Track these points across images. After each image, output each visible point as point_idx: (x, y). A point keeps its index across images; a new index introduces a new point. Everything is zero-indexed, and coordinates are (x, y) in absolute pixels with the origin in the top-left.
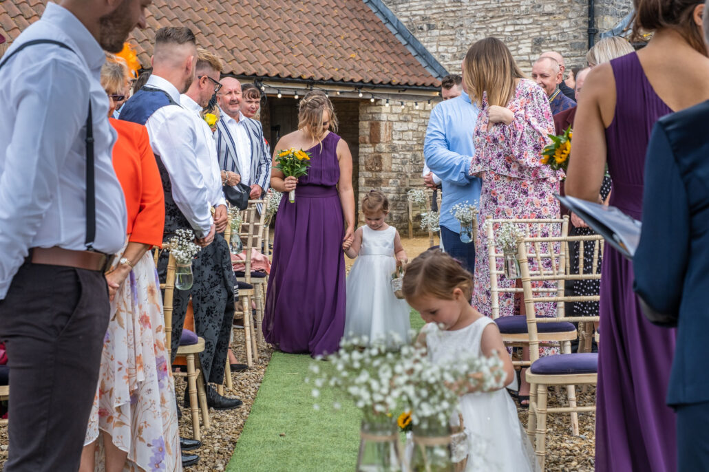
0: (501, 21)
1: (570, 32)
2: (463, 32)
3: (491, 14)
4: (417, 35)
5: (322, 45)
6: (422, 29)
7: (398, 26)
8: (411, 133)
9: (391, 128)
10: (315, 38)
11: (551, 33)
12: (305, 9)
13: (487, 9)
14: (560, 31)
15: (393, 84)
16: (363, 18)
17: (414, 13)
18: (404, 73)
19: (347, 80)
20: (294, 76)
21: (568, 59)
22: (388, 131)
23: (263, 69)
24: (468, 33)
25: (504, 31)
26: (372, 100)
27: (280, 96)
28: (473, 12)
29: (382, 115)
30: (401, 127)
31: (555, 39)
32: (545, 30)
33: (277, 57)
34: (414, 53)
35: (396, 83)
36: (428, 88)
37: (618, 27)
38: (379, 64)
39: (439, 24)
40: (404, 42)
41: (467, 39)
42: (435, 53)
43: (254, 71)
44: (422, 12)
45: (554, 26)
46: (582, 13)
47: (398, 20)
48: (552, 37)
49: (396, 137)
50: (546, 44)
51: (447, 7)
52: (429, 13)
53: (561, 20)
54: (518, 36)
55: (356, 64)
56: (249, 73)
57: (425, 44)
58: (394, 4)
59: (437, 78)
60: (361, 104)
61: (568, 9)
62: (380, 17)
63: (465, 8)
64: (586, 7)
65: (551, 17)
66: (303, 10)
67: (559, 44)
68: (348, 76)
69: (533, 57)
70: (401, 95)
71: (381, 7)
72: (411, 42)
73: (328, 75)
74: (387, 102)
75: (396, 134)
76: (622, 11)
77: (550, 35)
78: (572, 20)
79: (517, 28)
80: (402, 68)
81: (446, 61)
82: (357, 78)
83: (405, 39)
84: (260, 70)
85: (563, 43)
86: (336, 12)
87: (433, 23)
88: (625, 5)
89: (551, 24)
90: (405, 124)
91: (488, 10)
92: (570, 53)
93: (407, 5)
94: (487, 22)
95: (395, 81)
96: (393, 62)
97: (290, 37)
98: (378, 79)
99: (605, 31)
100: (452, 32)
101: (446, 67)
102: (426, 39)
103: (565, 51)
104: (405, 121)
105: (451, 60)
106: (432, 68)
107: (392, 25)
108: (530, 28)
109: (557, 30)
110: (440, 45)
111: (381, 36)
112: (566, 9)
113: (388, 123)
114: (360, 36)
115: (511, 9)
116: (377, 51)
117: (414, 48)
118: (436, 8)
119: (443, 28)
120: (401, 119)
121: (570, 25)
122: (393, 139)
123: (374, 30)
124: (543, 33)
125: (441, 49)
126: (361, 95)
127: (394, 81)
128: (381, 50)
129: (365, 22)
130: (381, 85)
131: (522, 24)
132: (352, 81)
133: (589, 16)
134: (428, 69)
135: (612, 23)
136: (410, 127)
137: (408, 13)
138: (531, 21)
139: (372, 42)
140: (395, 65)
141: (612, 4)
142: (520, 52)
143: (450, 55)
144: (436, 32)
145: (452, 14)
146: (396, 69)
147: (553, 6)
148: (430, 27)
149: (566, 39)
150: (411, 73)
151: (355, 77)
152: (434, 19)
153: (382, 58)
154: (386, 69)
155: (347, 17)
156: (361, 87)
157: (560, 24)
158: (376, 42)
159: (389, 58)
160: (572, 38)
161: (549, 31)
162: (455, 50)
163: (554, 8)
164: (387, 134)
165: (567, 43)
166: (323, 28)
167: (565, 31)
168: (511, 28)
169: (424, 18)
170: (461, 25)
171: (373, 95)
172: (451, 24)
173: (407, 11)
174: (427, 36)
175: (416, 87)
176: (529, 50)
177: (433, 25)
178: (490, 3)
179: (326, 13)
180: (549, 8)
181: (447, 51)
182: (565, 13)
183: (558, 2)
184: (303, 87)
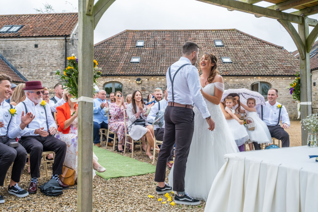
0: (42, 67)
2: (31, 69)
3: (39, 66)
4: (17, 69)
6: (19, 68)
17: (17, 63)
28: (34, 65)
34: (17, 74)
39: (24, 67)
40: (14, 71)
41: (32, 71)
44: (19, 64)
46: (63, 67)
47: (12, 65)
50: (54, 74)
52: (21, 64)
53: (58, 68)
54: (46, 71)
57: (20, 72)
62: (6, 64)
65: (55, 68)
69: (50, 77)
71: (7, 61)
72: (15, 71)
79: (46, 69)
83: (14, 70)
87: (22, 66)
91: (38, 65)
93: (14, 61)
100: (28, 69)
101: (26, 78)
102: (20, 70)
105: (27, 76)
106: (22, 78)
107: (10, 66)
108: (49, 70)
111: (8, 69)
114: (3, 68)
115: (44, 65)
117: (16, 72)
119: (26, 68)
123: (6, 67)
124: (53, 71)
125: (24, 73)
128: (9, 72)
129: (3, 65)
134: (21, 78)
137: (15, 64)
138: (50, 68)
139: (6, 70)
142: (47, 75)
144: (23, 69)
145: (27, 65)
148: (21, 67)
150: (18, 79)
162: (28, 74)
168: (44, 69)
169: (19, 65)
170: (30, 68)
172: (28, 67)
176: (49, 75)
180: (54, 65)
181: (26, 74)
182: (59, 67)
183: (57, 64)
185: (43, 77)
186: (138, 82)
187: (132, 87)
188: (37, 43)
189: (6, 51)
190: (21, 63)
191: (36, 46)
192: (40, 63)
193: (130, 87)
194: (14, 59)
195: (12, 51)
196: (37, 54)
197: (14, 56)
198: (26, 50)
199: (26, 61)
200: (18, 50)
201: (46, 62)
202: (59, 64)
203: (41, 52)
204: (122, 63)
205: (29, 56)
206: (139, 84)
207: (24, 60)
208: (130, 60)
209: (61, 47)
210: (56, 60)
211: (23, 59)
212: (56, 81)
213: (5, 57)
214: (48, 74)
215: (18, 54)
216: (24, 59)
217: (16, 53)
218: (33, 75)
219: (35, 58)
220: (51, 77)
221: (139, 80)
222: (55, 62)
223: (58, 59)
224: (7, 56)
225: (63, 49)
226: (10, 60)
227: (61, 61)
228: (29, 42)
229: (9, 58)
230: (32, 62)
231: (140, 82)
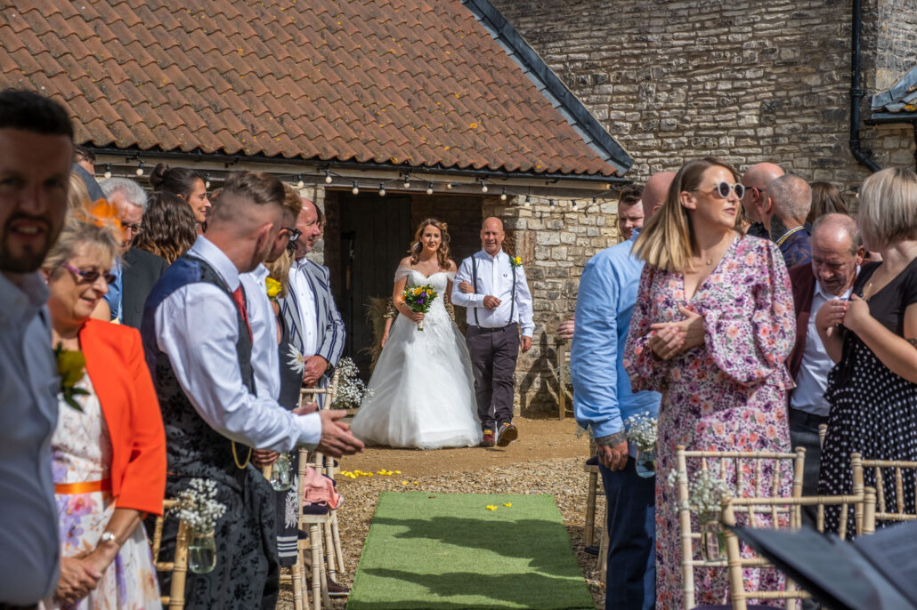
0: (712, 73)
1: (821, 92)
2: (652, 88)
3: (695, 63)
4: (576, 93)
5: (424, 108)
6: (584, 82)
7: (546, 78)
8: (564, 249)
9: (532, 241)
10: (414, 98)
11: (791, 93)
12: (397, 49)
13: (689, 53)
14: (805, 92)
15: (536, 171)
16: (490, 64)
17: (572, 56)
18: (554, 153)
19: (463, 165)
20: (379, 160)
21: (818, 135)
22: (528, 245)
23: (330, 148)
24: (658, 91)
25: (716, 89)
26: (504, 197)
27: (355, 191)
28: (667, 57)
29: (520, 220)
30: (549, 239)
31: (797, 103)
32: (781, 89)
33: (352, 128)
34: (571, 121)
35: (542, 170)
36: (593, 178)
37: (899, 85)
38: (516, 140)
39: (613, 76)
40: (556, 103)
41: (656, 100)
42: (606, 121)
43: (315, 152)
44: (585, 56)
45: (796, 83)
46: (842, 64)
47: (547, 68)
48: (793, 100)
49: (540, 256)
50: (784, 111)
51: (625, 48)
52: (596, 57)
53: (807, 74)
54: (738, 97)
55: (478, 140)
56: (307, 155)
57: (588, 107)
58: (540, 42)
59: (607, 160)
60: (486, 202)
61: (819, 56)
62: (518, 63)
63: (654, 50)
64: (847, 55)
65: (792, 69)
66: (394, 52)
67: (804, 112)
68: (466, 159)
69: (761, 132)
70: (549, 189)
72: (568, 103)
73: (433, 157)
74: (527, 201)
75: (540, 251)
76: (905, 60)
77: (789, 98)
78: (825, 74)
79: (737, 84)
80: (552, 145)
81: (623, 135)
83: (557, 98)
84: (325, 149)
85: (810, 111)
86: (447, 54)
87: (602, 73)
88: (910, 50)
89: (791, 79)
90: (555, 235)
91: (690, 56)
92: (821, 127)
93: (561, 44)
94: (689, 74)
95: (541, 166)
96: (537, 135)
97: (373, 95)
98: (513, 164)
99: (878, 93)
100: (633, 89)
101: (623, 144)
102: (591, 99)
103: (813, 124)
104: (556, 230)
105: (631, 134)
106: (600, 145)
107: (537, 75)
108: (758, 86)
109: (800, 89)
110: (614, 109)
111: (520, 94)
112: (815, 56)
113: (528, 233)
114: (486, 93)
115: (728, 55)
116: (513, 117)
117: (571, 112)
118: (607, 50)
119: (619, 81)
120: (549, 226)
121: (822, 82)
122: (536, 259)
123: (509, 84)
124: (779, 94)
125: (614, 115)
126: (485, 189)
127: (539, 167)
128: (519, 116)
129: (494, 70)
130: (518, 173)
131: (744, 79)
132: (471, 167)
133: (853, 69)
134: (593, 147)
135: (890, 79)
136: (564, 240)
137: (563, 57)
138: (760, 73)
139: (505, 104)
140: (540, 140)
141: (890, 49)
142: (742, 122)
143: (629, 125)
144: (607, 88)
145: (633, 61)
146: (541, 147)
147: (794, 51)
148: (598, 80)
149: (815, 105)
150: (566, 153)
151: (476, 161)
152: (604, 66)
153: (520, 129)
154: (527, 146)
155: (465, 63)
156: (486, 177)
157: (806, 80)
158: (510, 103)
159: (531, 128)
160: (825, 103)
161: (788, 91)
162: (637, 117)
163: (797, 55)
164: (527, 251)
165: (816, 110)
166: (427, 81)
167: (814, 90)
168: (727, 85)
169: (588, 66)
170: (648, 78)
171: (505, 189)
172: (631, 76)
173: (561, 53)
174: (593, 94)
175: (573, 176)
176: (755, 120)
177: (603, 77)
178: (695, 45)
179: (433, 56)
180: (788, 54)
181: (624, 119)
182: (814, 63)
183: (802, 44)
184: (394, 176)
185: (718, 137)
190: (597, 49)
192: (700, 47)
194: (560, 27)
197: (557, 9)
199: (625, 38)
202: (815, 44)
207: (611, 32)
210: (800, 17)
211: (605, 23)
212: (797, 162)
213: (512, 22)
214: (750, 116)
216: (614, 26)
219: (674, 15)
220: (769, 131)
222: (793, 32)
223: (811, 13)
224: (524, 15)
227: (829, 19)
229: (531, 26)
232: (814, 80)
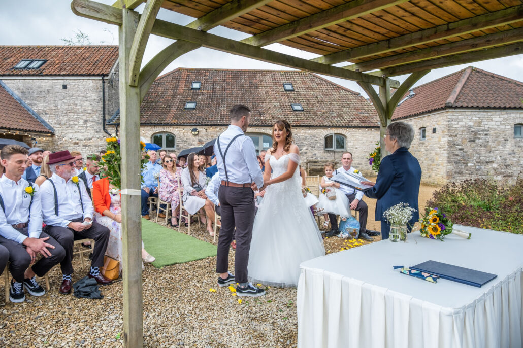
0: (72, 114)
1: (96, 119)
2: (59, 116)
3: (69, 111)
4: (41, 116)
5: (9, 117)
6: (42, 114)
7: (33, 112)
10: (7, 114)
11: (90, 119)
17: (39, 108)
18: (38, 128)
20: (2, 127)
21: (96, 127)
25: (73, 117)
26: (30, 136)
27: (4, 134)
34: (40, 122)
36: (47, 133)
37: (111, 118)
38: (30, 125)
39: (49, 113)
41: (60, 118)
42: (48, 122)
44: (42, 109)
46: (101, 114)
47: (33, 110)
50: (88, 122)
52: (45, 109)
53: (93, 115)
54: (78, 119)
55: (22, 124)
57: (44, 119)
59: (49, 129)
60: (24, 137)
62: (26, 109)
64: (102, 112)
65: (90, 114)
68: (22, 128)
69: (84, 126)
70: (39, 135)
71: (26, 106)
72: (38, 118)
73: (15, 127)
76: (111, 114)
78: (97, 115)
79: (78, 116)
80: (37, 126)
81: (52, 125)
82: (25, 129)
83: (36, 117)
85: (94, 122)
86: (11, 106)
87: (47, 112)
89: (90, 116)
91: (67, 110)
92: (97, 125)
93: (36, 106)
94: (67, 114)
95: (37, 130)
96: (34, 124)
98: (32, 129)
100: (54, 116)
101: (52, 127)
102: (44, 117)
103: (95, 124)
107: (30, 112)
108: (83, 117)
109: (92, 118)
111: (28, 115)
114: (21, 115)
116: (28, 120)
117: (39, 120)
118: (48, 108)
119: (51, 114)
120: (39, 142)
121: (97, 117)
123: (25, 113)
124: (87, 119)
125: (50, 121)
126: (26, 134)
129: (21, 110)
130: (32, 131)
131: (80, 115)
133: (103, 115)
134: (46, 127)
135: (109, 117)
138: (83, 115)
139: (25, 117)
141: (109, 112)
143: (54, 123)
144: (48, 115)
145: (54, 110)
146: (35, 126)
148: (46, 114)
150: (41, 128)
153: (30, 122)
154: (33, 126)
155: (15, 108)
156: (26, 132)
158: (27, 117)
159: (32, 122)
160: (97, 121)
162: (55, 121)
163: (91, 112)
166: (8, 111)
168: (76, 116)
169: (43, 111)
170: (58, 114)
171: (30, 134)
172: (54, 113)
173: (37, 108)
175: (43, 132)
176: (83, 123)
179: (8, 106)
180: (89, 111)
181: (52, 122)
182: (95, 113)
183: (92, 110)
184: (6, 131)
186: (193, 133)
187: (187, 139)
188: (65, 83)
189: (24, 92)
190: (45, 107)
191: (65, 87)
192: (70, 109)
193: (185, 139)
194: (36, 102)
195: (33, 92)
196: (66, 98)
197: (35, 99)
198: (51, 92)
199: (52, 106)
200: (41, 91)
201: (78, 107)
202: (95, 110)
203: (71, 95)
204: (174, 109)
205: (56, 99)
206: (195, 135)
207: (48, 104)
208: (184, 105)
209: (98, 89)
210: (91, 104)
211: (47, 102)
213: (24, 101)
214: (81, 122)
215: (41, 96)
217: (38, 96)
218: (62, 123)
219: (63, 102)
220: (85, 125)
221: (195, 130)
222: (90, 107)
223: (94, 104)
224: (27, 99)
225: (100, 91)
226: (31, 104)
227: (98, 106)
228: (56, 81)
229: (29, 102)
230: (59, 106)
231: (196, 133)
232: (94, 117)
